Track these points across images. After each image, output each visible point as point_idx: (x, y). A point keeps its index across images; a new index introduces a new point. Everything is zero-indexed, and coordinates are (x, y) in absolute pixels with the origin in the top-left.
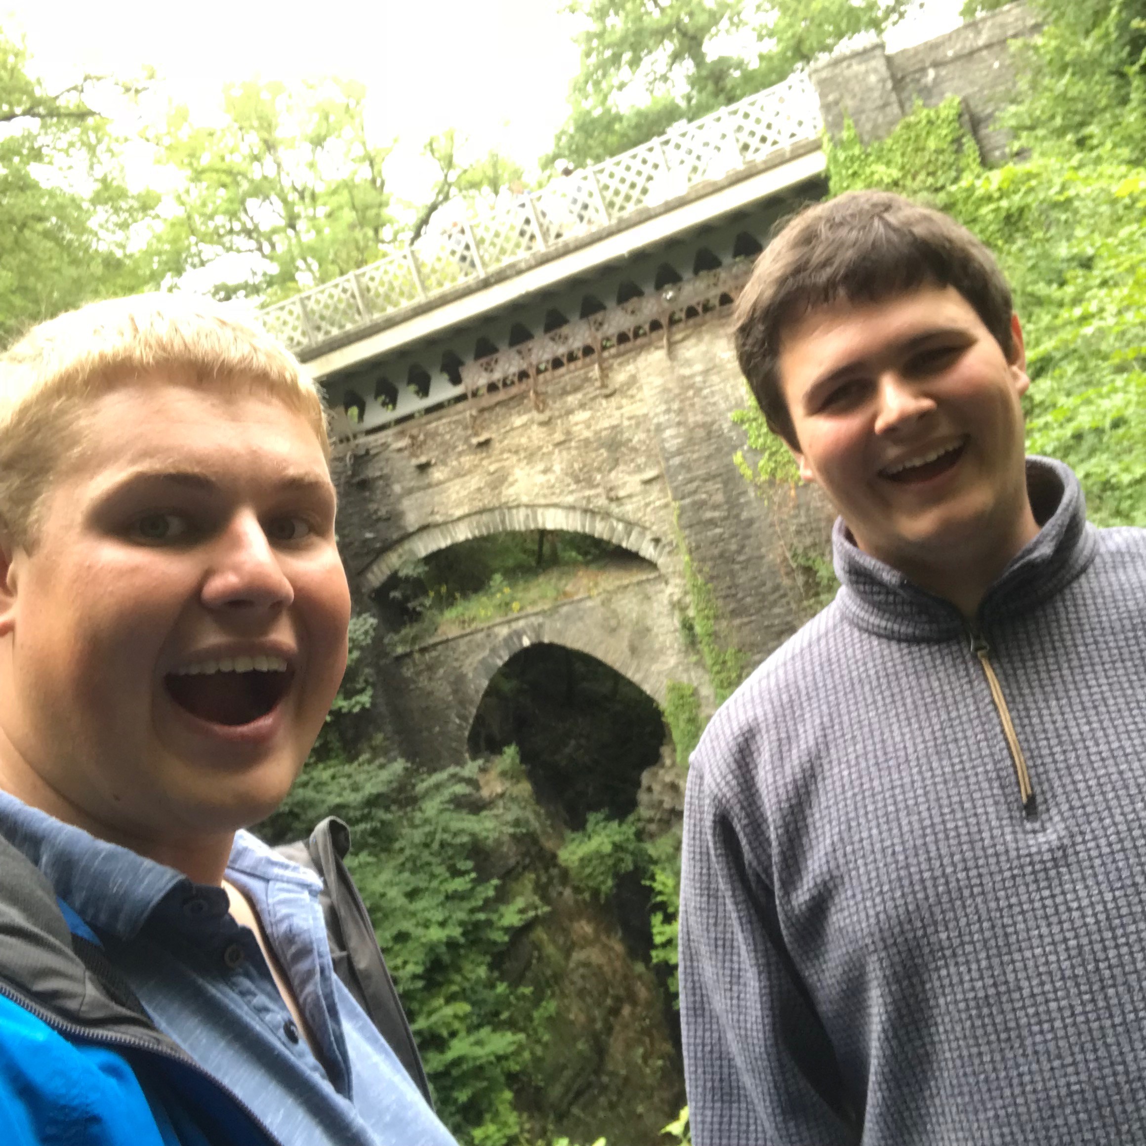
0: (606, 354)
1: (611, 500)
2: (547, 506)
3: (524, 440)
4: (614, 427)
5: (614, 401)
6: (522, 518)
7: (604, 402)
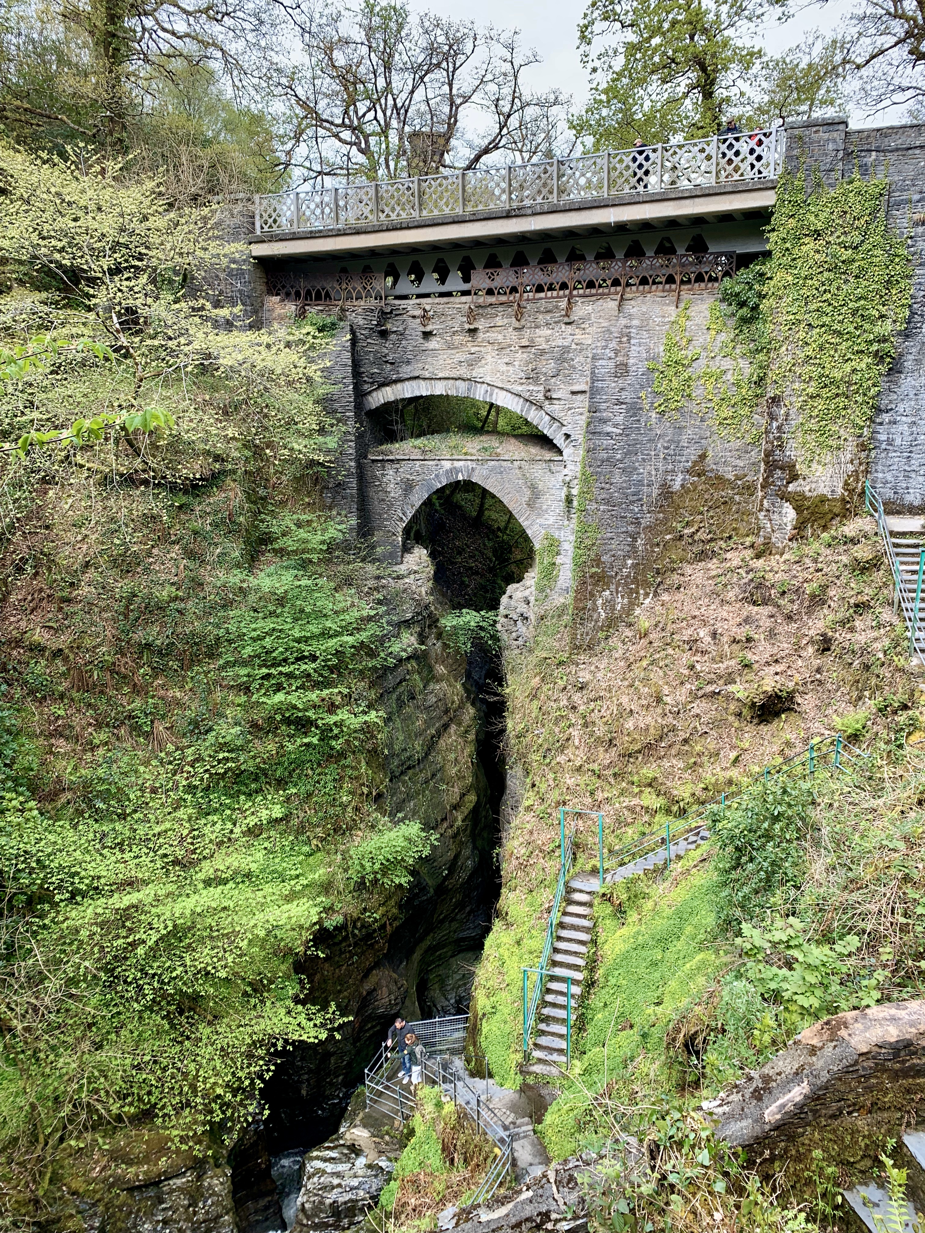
0: (575, 292)
1: (547, 398)
2: (502, 388)
3: (500, 337)
4: (564, 347)
5: (570, 329)
6: (482, 392)
7: (563, 326)
